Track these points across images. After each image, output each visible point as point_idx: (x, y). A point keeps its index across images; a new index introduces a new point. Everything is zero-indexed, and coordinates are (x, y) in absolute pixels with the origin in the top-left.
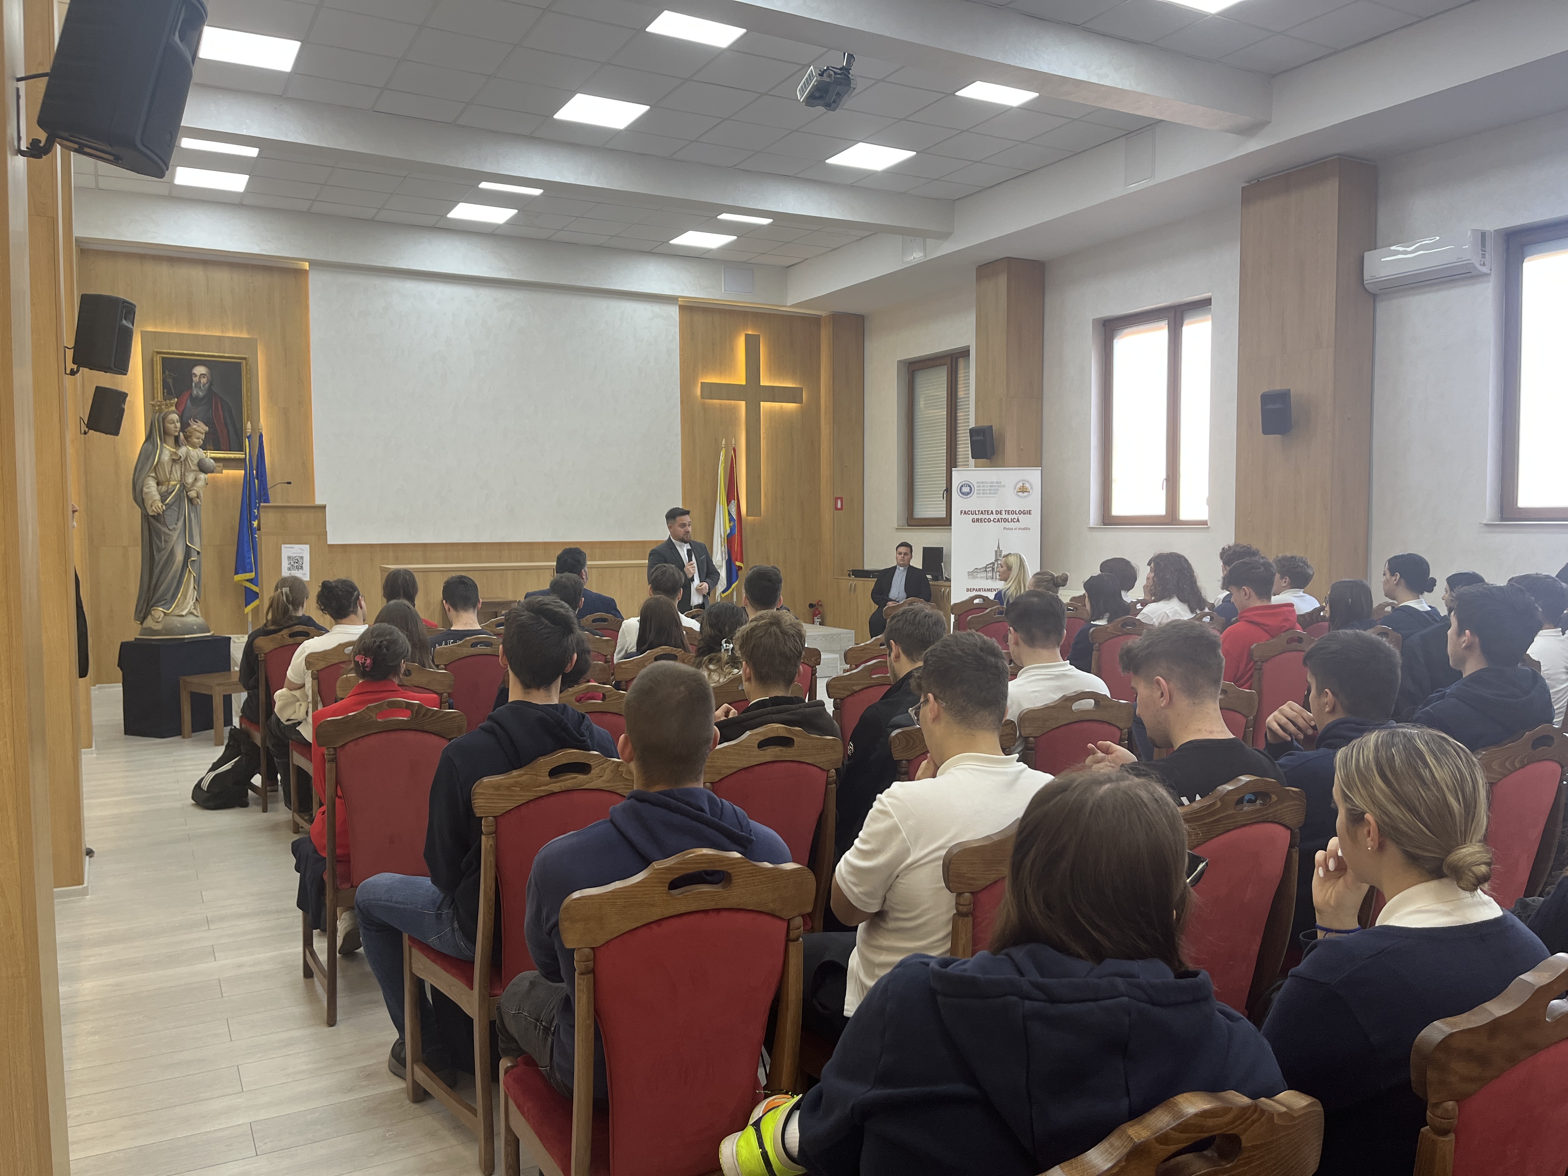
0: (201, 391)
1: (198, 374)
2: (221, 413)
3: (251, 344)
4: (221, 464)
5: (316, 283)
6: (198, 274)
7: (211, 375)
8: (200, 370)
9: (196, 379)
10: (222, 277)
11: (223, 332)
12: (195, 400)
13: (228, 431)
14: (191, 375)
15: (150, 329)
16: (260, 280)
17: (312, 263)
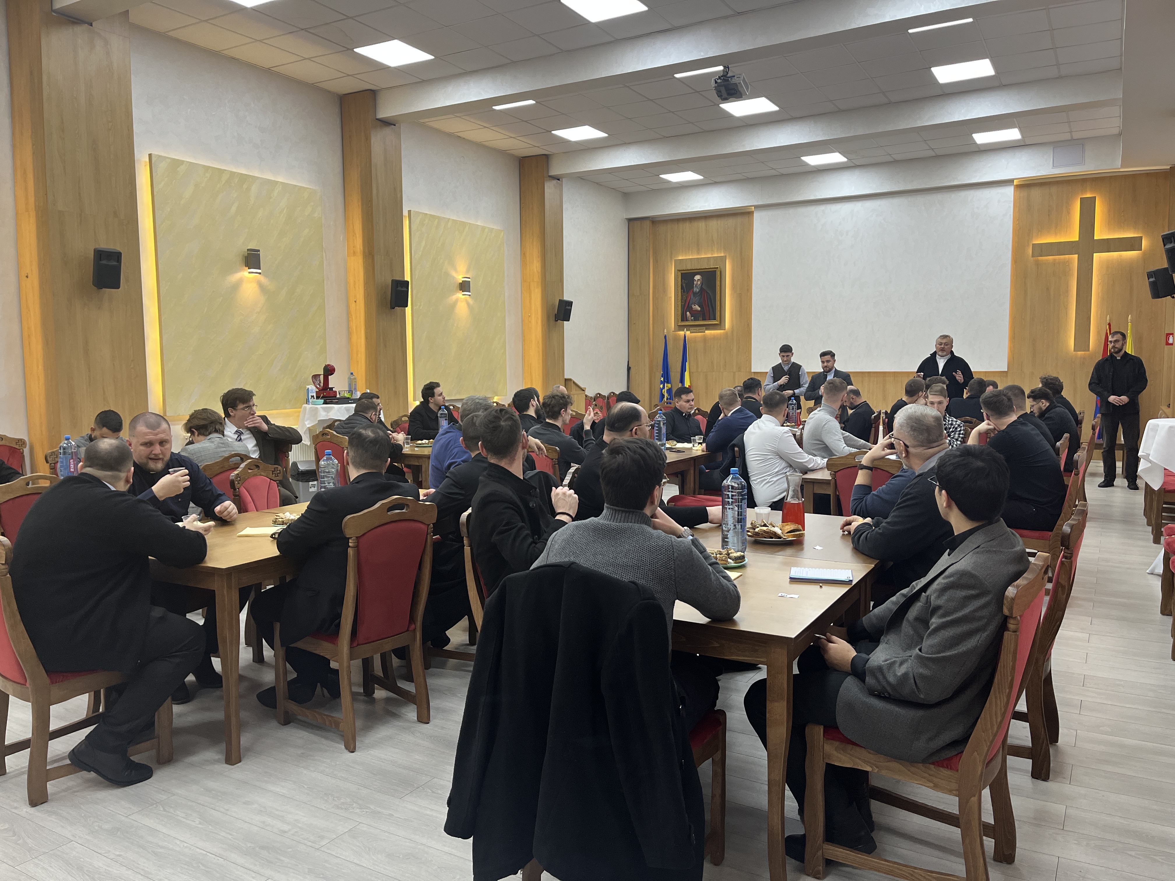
0: (698, 288)
1: (696, 280)
2: (706, 299)
3: (723, 259)
4: (705, 328)
5: (758, 218)
6: (702, 224)
7: (702, 279)
8: (697, 277)
9: (695, 283)
10: (714, 224)
11: (712, 254)
12: (695, 294)
13: (709, 310)
14: (694, 280)
15: (680, 258)
16: (731, 222)
17: (757, 207)
